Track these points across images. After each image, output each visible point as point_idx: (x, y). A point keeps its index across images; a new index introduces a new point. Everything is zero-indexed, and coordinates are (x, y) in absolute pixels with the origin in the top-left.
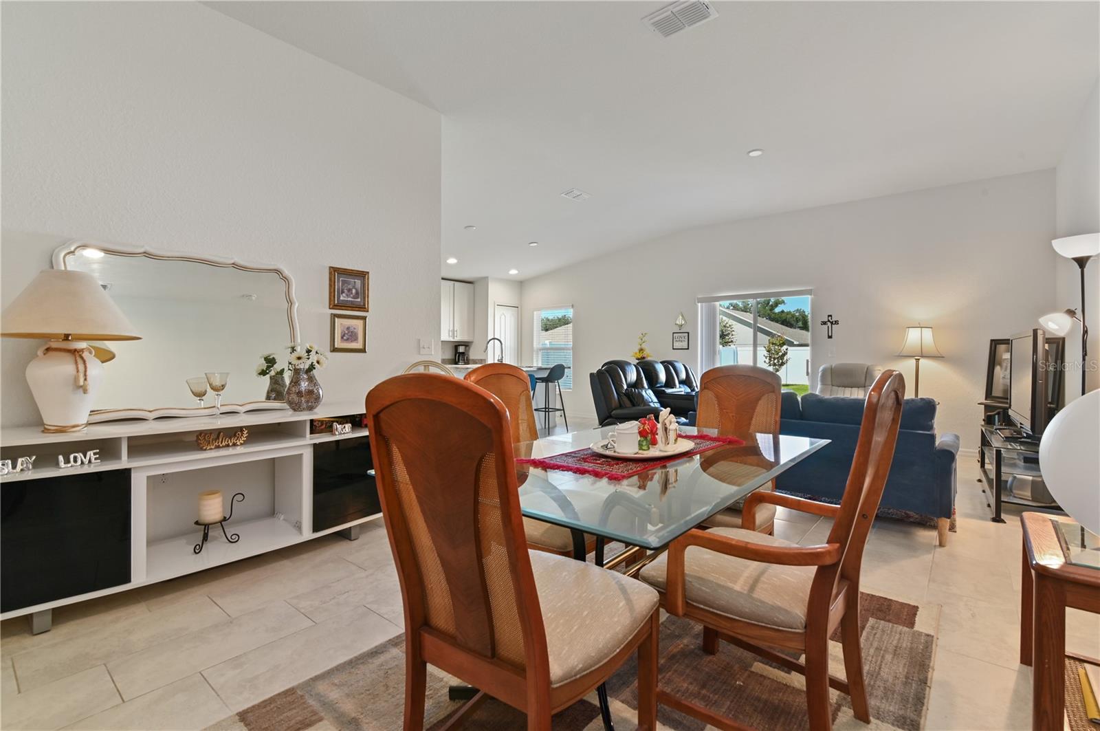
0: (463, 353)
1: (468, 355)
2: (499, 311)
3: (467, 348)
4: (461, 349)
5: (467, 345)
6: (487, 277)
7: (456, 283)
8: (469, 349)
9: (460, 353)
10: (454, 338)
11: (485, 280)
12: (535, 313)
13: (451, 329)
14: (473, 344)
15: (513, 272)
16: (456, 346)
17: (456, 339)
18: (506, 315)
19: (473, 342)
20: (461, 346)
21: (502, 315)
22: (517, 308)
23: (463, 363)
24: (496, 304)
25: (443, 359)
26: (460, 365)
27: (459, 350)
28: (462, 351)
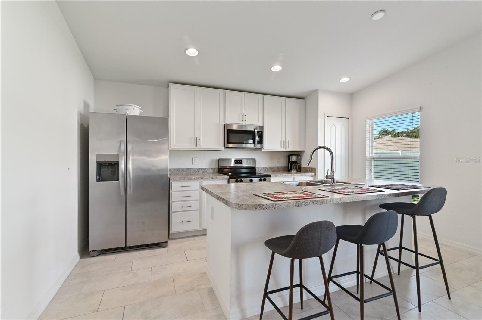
0: (295, 162)
1: (300, 164)
2: (330, 122)
3: (300, 157)
4: (294, 158)
5: (299, 154)
6: (318, 90)
7: (287, 99)
8: (301, 158)
9: (292, 162)
10: (286, 149)
11: (315, 93)
12: (368, 122)
13: (283, 139)
14: (305, 153)
15: (345, 80)
16: (290, 155)
17: (288, 149)
18: (336, 126)
19: (304, 152)
20: (293, 156)
21: (332, 126)
22: (348, 118)
23: (295, 171)
24: (326, 116)
25: (278, 167)
26: (293, 173)
27: (292, 160)
28: (294, 160)
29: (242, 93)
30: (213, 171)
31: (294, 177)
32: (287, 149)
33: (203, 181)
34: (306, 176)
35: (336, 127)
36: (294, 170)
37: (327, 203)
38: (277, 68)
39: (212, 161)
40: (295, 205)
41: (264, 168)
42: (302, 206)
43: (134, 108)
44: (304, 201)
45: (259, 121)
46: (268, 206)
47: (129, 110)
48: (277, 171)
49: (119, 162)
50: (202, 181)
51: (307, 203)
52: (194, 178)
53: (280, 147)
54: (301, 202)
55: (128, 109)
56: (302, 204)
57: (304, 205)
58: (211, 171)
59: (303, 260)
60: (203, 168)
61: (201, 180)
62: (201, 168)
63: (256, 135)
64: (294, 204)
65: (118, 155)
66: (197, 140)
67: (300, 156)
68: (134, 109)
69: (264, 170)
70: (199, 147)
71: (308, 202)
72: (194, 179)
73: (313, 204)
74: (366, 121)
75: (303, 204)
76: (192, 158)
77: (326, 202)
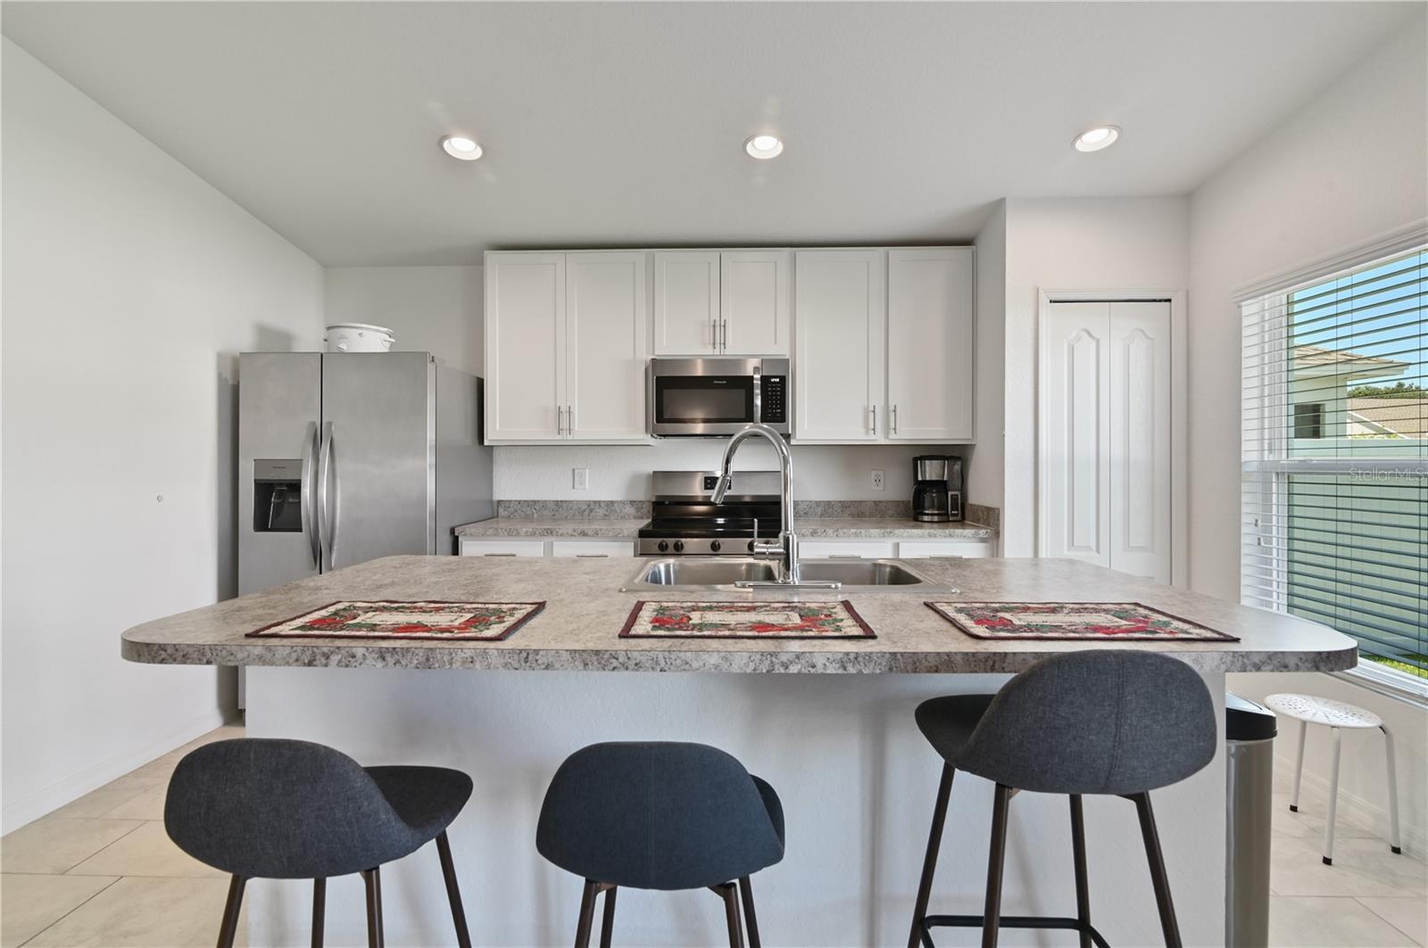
0: (941, 486)
1: (963, 491)
2: (1065, 324)
3: (959, 467)
4: (931, 471)
5: (956, 456)
6: (1002, 200)
7: (892, 253)
8: (966, 469)
9: (924, 482)
10: (890, 435)
11: (997, 215)
12: (1250, 309)
13: (876, 401)
14: (979, 452)
16: (922, 454)
17: (897, 439)
18: (1097, 336)
19: (974, 445)
20: (927, 462)
21: (1079, 338)
22: (1169, 300)
23: (936, 519)
24: (1044, 300)
25: (876, 503)
26: (926, 524)
27: (924, 473)
28: (934, 478)
29: (713, 254)
30: (638, 510)
31: (898, 541)
32: (892, 435)
33: (555, 543)
34: (950, 539)
35: (1098, 341)
36: (932, 515)
37: (451, 664)
38: (766, 146)
39: (635, 479)
40: (297, 660)
41: (818, 503)
42: (326, 665)
43: (361, 331)
44: (338, 648)
45: (776, 342)
46: (181, 654)
47: (347, 338)
48: (872, 515)
49: (300, 480)
50: (552, 543)
51: (354, 656)
52: (525, 530)
53: (863, 430)
54: (325, 650)
55: (343, 337)
56: (327, 657)
57: (340, 661)
58: (630, 510)
59: (331, 882)
60: (604, 502)
61: (548, 539)
62: (599, 502)
63: (757, 391)
64: (289, 655)
65: (298, 463)
66: (561, 416)
67: (959, 463)
68: (360, 334)
69: (819, 510)
70: (570, 437)
71: (360, 652)
72: (527, 535)
73: (380, 664)
74: (1240, 307)
75: (335, 659)
76: (574, 470)
77: (446, 659)
